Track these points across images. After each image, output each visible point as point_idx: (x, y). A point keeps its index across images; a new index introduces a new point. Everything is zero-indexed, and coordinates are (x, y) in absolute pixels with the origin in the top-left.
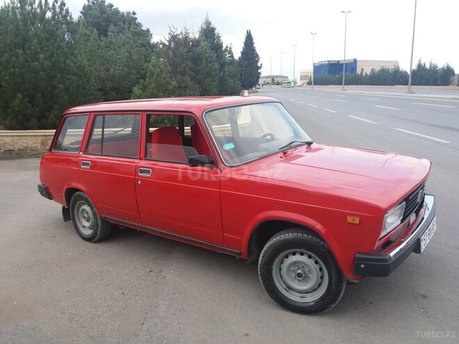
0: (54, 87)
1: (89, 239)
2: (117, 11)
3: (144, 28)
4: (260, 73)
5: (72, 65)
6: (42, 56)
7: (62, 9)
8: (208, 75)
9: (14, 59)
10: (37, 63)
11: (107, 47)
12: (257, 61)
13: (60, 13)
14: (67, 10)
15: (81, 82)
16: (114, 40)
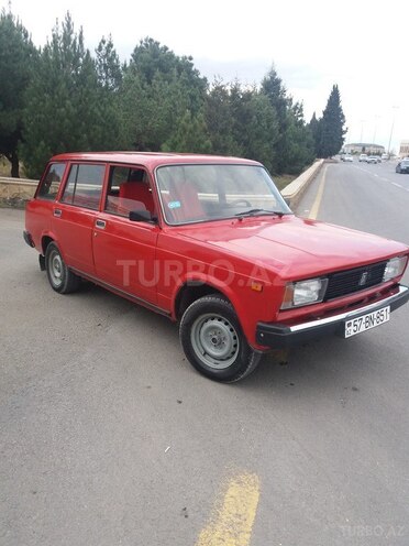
0: (78, 137)
1: (58, 290)
2: (171, 55)
3: (201, 76)
4: (343, 139)
5: (99, 114)
6: (68, 102)
7: (108, 51)
8: (258, 136)
9: (41, 103)
10: (63, 110)
11: (149, 97)
12: (342, 124)
13: (107, 55)
14: (114, 51)
15: (107, 133)
16: (157, 89)
